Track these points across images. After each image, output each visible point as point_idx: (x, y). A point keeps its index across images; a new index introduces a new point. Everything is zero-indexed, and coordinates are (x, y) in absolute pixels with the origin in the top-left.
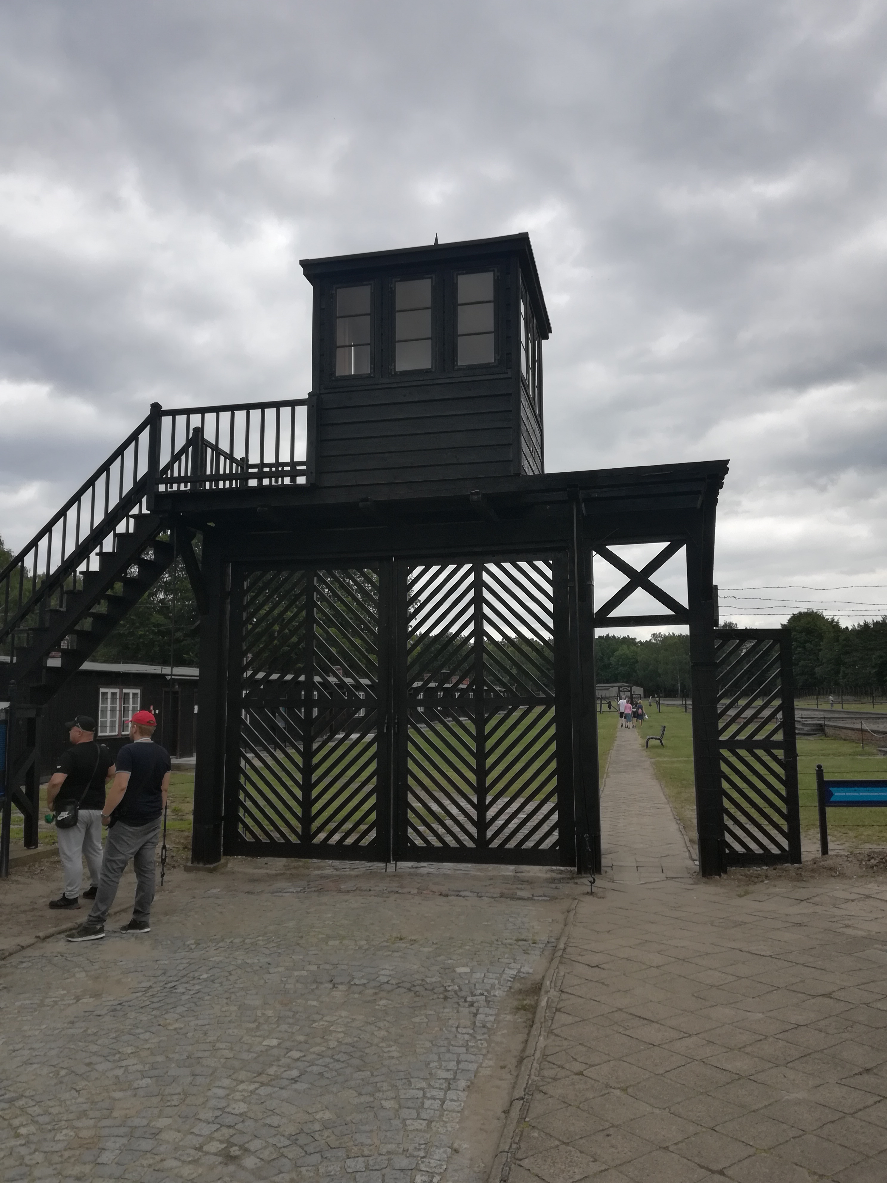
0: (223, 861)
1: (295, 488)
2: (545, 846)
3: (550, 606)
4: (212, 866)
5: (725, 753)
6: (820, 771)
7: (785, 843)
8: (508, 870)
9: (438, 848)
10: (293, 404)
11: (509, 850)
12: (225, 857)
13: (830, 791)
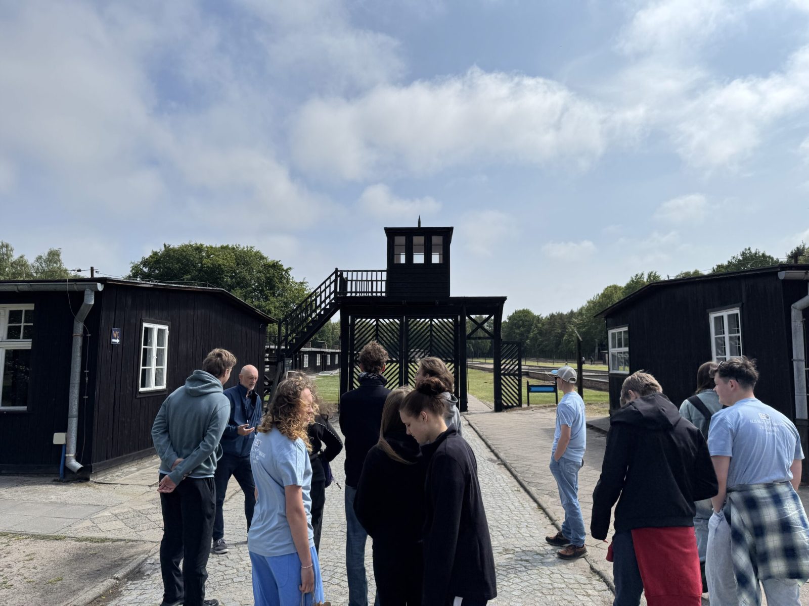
1: (381, 297)
5: (502, 377)
6: (528, 383)
7: (517, 402)
10: (382, 271)
13: (531, 388)
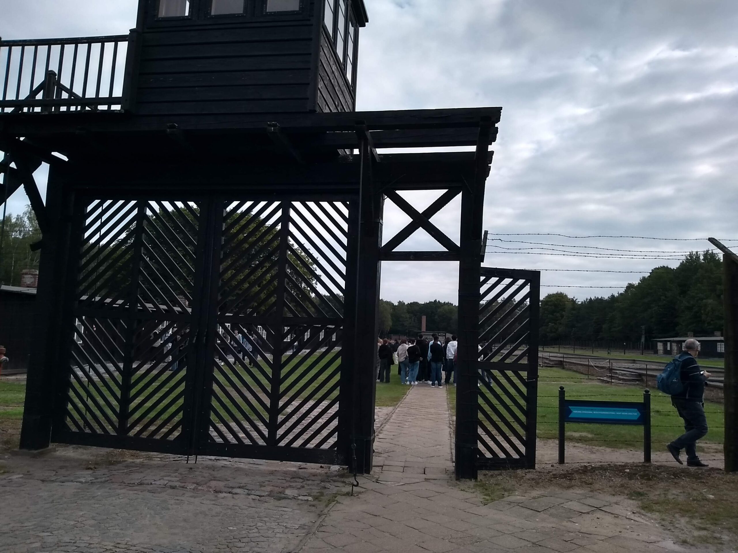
0: (51, 446)
2: (325, 446)
3: (345, 240)
4: (35, 452)
6: (562, 392)
7: (523, 450)
8: (292, 466)
9: (234, 445)
10: (116, 39)
11: (295, 448)
12: (52, 444)
13: (570, 409)
